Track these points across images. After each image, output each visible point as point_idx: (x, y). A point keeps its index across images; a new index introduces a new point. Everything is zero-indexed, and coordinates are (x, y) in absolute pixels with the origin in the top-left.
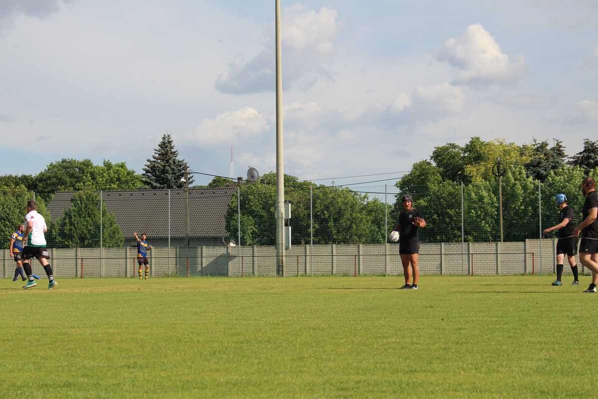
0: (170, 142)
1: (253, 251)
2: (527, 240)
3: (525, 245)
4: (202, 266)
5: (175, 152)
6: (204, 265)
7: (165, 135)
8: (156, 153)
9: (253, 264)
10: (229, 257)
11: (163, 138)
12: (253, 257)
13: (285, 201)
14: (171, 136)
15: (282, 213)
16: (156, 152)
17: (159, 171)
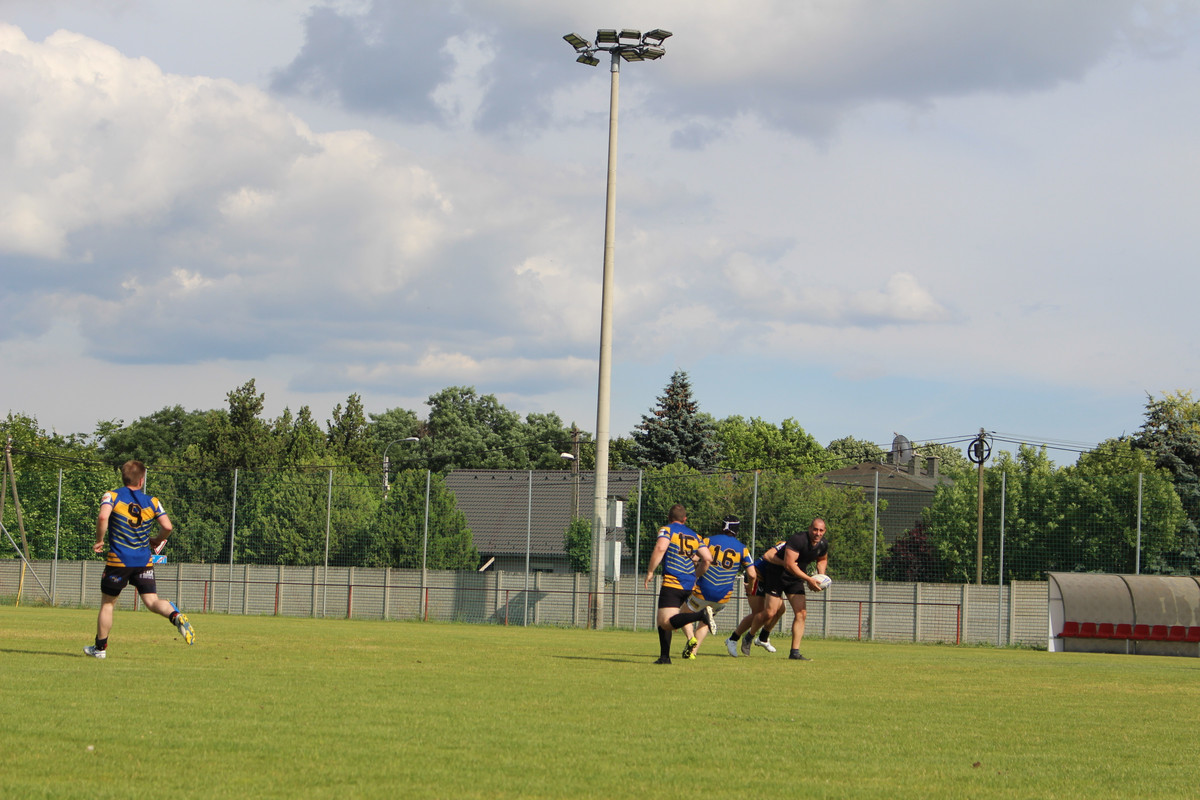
0: (684, 386)
1: (575, 583)
4: (496, 606)
5: (693, 404)
6: (500, 606)
7: (676, 373)
8: (658, 405)
9: (574, 605)
10: (536, 594)
11: (673, 378)
12: (574, 592)
13: (609, 497)
14: (688, 375)
15: (599, 519)
16: (660, 403)
17: (657, 437)
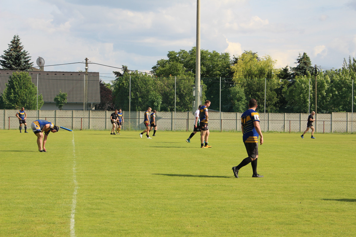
0: (18, 40)
1: (172, 115)
2: (333, 113)
3: (331, 116)
4: (139, 124)
6: (140, 123)
9: (172, 123)
12: (172, 119)
